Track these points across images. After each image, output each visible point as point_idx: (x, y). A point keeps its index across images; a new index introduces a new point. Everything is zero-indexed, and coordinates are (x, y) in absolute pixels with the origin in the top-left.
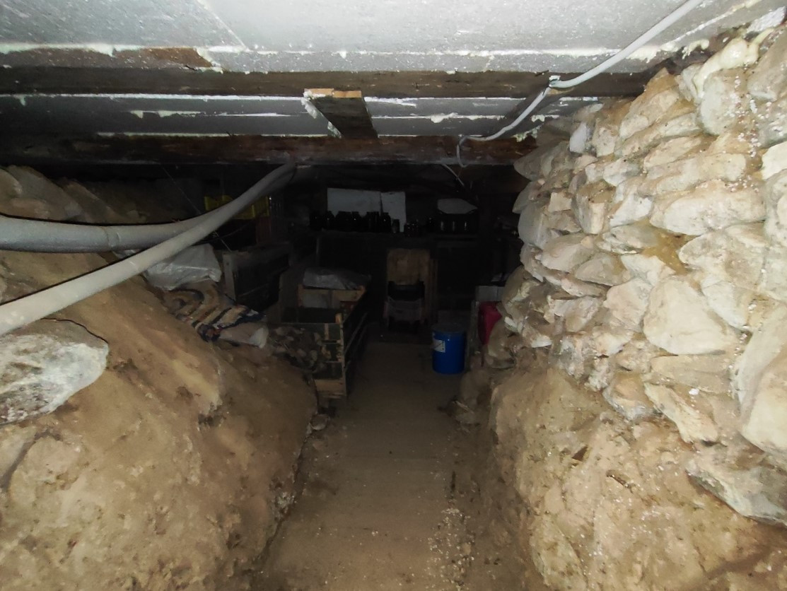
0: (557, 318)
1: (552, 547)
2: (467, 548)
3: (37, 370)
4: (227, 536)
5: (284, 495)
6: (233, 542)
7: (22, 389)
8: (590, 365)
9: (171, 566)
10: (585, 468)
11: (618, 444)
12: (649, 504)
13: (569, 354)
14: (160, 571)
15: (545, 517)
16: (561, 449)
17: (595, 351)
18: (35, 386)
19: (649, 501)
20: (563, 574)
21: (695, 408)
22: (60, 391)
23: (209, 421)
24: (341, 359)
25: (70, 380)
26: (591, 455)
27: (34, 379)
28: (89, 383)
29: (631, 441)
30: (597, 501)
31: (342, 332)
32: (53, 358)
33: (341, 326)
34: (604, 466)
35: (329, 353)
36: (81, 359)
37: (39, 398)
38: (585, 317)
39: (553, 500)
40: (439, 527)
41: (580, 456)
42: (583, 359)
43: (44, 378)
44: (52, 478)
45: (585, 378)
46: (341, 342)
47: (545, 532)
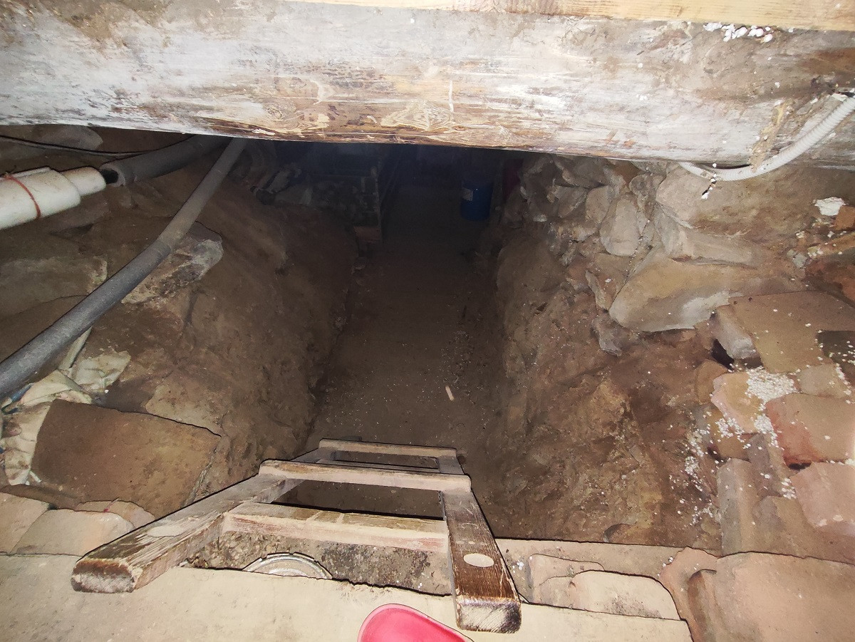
0: (556, 199)
1: (514, 359)
2: (467, 357)
3: (189, 258)
4: (307, 345)
5: (339, 319)
6: (310, 348)
7: (183, 268)
8: (565, 246)
9: (279, 360)
10: (542, 318)
11: (565, 304)
12: (568, 340)
13: (553, 235)
14: (275, 363)
15: (513, 343)
16: (531, 303)
17: (570, 236)
18: (189, 267)
19: (569, 339)
20: (517, 372)
21: (605, 291)
22: (203, 268)
23: (281, 272)
24: (377, 210)
25: (207, 262)
26: (548, 309)
27: (188, 263)
28: (216, 262)
29: (572, 303)
30: (542, 336)
31: (376, 185)
32: (195, 250)
33: (376, 180)
34: (552, 316)
35: (366, 204)
36: (210, 249)
37: (193, 274)
38: (574, 206)
39: (519, 334)
40: (450, 342)
41: (542, 308)
42: (561, 240)
43: (193, 262)
44: (208, 316)
45: (561, 255)
46: (376, 194)
47: (512, 351)
